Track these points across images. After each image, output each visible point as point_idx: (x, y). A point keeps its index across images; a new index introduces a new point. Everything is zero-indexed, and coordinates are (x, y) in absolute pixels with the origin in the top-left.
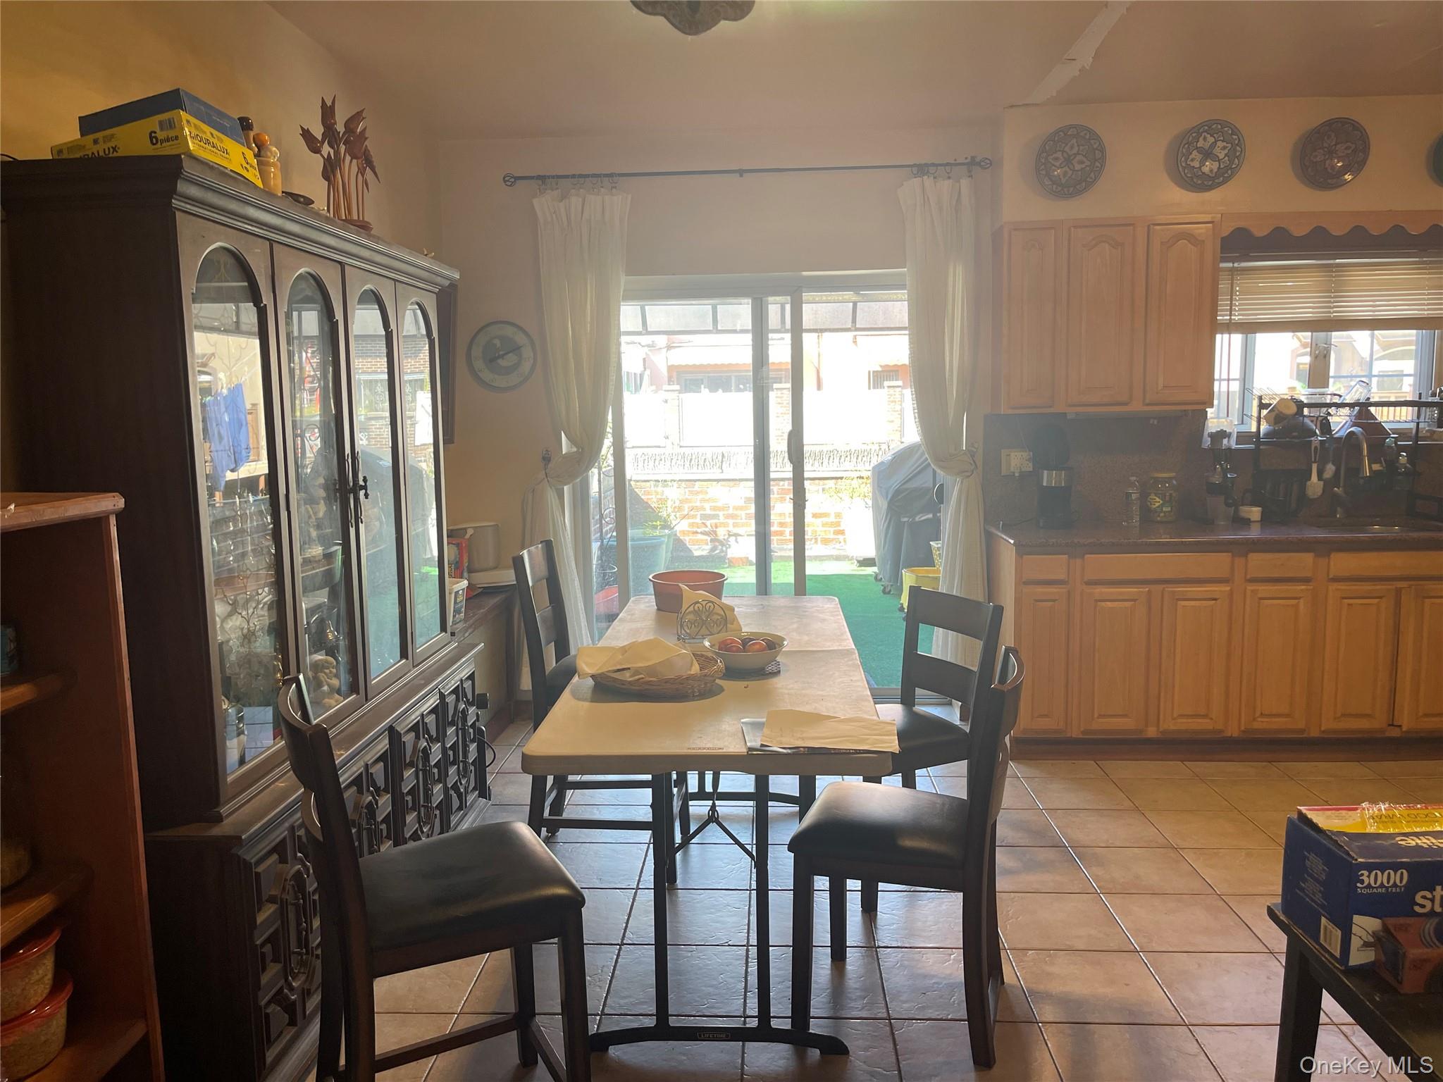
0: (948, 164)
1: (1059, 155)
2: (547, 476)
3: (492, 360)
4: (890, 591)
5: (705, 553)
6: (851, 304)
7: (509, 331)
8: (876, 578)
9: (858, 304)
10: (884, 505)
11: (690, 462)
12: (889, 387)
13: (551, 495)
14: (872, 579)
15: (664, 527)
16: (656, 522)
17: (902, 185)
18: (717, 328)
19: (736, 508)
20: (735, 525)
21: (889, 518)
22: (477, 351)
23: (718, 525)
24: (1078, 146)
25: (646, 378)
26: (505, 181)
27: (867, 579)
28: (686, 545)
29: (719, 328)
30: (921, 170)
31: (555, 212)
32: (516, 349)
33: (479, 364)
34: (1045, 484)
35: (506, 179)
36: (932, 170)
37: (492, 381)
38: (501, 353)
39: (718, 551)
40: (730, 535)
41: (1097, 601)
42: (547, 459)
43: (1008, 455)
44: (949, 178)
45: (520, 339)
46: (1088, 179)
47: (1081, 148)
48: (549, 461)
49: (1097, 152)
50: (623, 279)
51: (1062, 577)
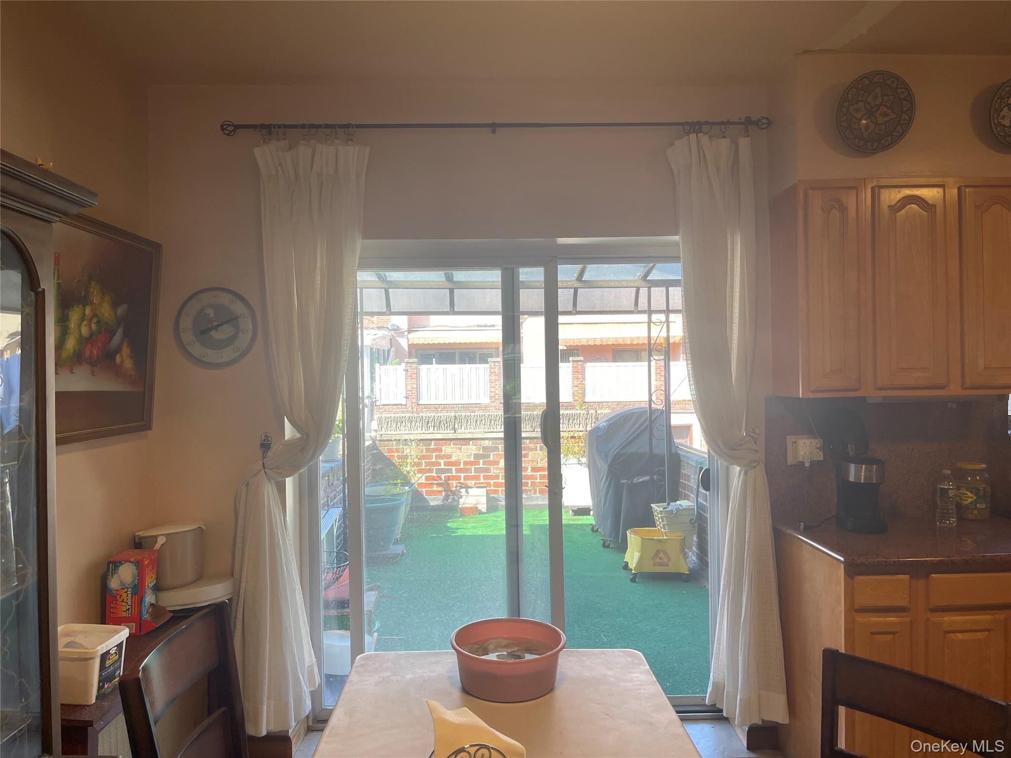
0: (722, 123)
1: (861, 105)
2: (264, 468)
3: (203, 332)
4: (609, 545)
5: (439, 503)
6: (573, 289)
7: (224, 299)
8: (592, 529)
9: (579, 290)
10: (604, 467)
11: (428, 424)
12: (573, 361)
13: (269, 491)
14: (589, 529)
15: (403, 485)
16: (397, 480)
17: (674, 144)
18: (454, 310)
19: (466, 463)
20: (466, 478)
21: (609, 480)
22: (186, 322)
23: (451, 477)
24: (882, 96)
25: (392, 354)
26: (223, 130)
27: (584, 530)
28: (423, 495)
29: (456, 310)
30: (695, 127)
31: (280, 164)
32: (233, 320)
33: (188, 337)
34: (852, 479)
35: (225, 127)
36: (705, 128)
37: (204, 356)
38: (215, 324)
39: (450, 501)
40: (461, 488)
41: (946, 632)
42: (265, 446)
43: (793, 442)
44: (724, 137)
45: (238, 308)
46: (894, 134)
47: (886, 98)
48: (269, 448)
49: (904, 102)
50: (360, 243)
51: (903, 602)
